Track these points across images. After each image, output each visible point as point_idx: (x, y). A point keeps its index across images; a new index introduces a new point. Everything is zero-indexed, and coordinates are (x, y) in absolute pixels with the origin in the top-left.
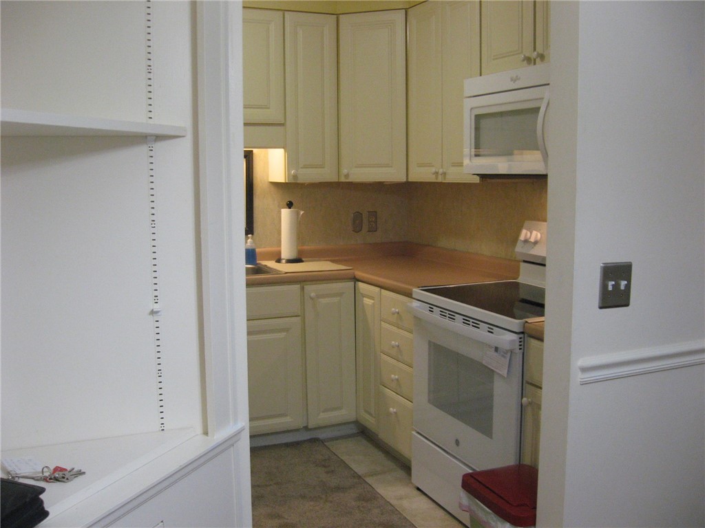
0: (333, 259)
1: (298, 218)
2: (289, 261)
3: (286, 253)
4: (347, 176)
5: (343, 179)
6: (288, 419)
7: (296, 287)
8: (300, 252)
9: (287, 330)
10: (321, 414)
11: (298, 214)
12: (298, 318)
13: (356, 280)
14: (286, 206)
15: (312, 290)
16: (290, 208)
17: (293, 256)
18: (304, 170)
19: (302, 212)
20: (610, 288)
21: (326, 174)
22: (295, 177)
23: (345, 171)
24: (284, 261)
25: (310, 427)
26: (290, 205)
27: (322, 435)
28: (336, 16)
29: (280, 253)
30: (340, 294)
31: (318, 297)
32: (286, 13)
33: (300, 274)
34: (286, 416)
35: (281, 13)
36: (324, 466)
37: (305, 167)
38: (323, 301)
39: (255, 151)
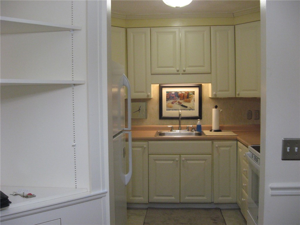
0: (234, 131)
1: (219, 112)
2: (215, 131)
3: (214, 127)
4: (239, 94)
5: (237, 96)
6: (205, 198)
7: (210, 142)
8: (220, 127)
9: (205, 160)
10: (220, 198)
11: (220, 110)
12: (211, 155)
13: (237, 140)
14: (214, 107)
15: (217, 144)
16: (216, 108)
17: (217, 129)
18: (219, 92)
19: (221, 110)
20: (288, 150)
21: (230, 94)
22: (215, 95)
23: (237, 93)
24: (213, 131)
25: (214, 203)
26: (216, 107)
27: (221, 207)
28: (234, 26)
29: (211, 127)
30: (230, 146)
31: (220, 147)
32: (211, 27)
33: (219, 136)
34: (204, 196)
35: (209, 27)
36: (214, 220)
37: (220, 91)
38: (222, 149)
39: (203, 84)
